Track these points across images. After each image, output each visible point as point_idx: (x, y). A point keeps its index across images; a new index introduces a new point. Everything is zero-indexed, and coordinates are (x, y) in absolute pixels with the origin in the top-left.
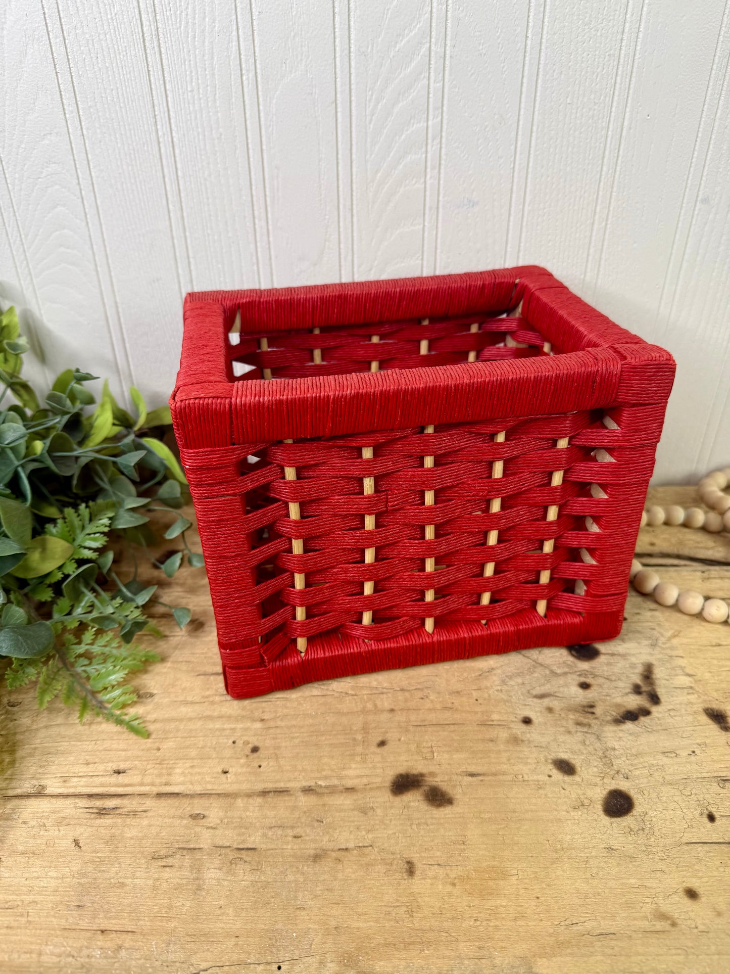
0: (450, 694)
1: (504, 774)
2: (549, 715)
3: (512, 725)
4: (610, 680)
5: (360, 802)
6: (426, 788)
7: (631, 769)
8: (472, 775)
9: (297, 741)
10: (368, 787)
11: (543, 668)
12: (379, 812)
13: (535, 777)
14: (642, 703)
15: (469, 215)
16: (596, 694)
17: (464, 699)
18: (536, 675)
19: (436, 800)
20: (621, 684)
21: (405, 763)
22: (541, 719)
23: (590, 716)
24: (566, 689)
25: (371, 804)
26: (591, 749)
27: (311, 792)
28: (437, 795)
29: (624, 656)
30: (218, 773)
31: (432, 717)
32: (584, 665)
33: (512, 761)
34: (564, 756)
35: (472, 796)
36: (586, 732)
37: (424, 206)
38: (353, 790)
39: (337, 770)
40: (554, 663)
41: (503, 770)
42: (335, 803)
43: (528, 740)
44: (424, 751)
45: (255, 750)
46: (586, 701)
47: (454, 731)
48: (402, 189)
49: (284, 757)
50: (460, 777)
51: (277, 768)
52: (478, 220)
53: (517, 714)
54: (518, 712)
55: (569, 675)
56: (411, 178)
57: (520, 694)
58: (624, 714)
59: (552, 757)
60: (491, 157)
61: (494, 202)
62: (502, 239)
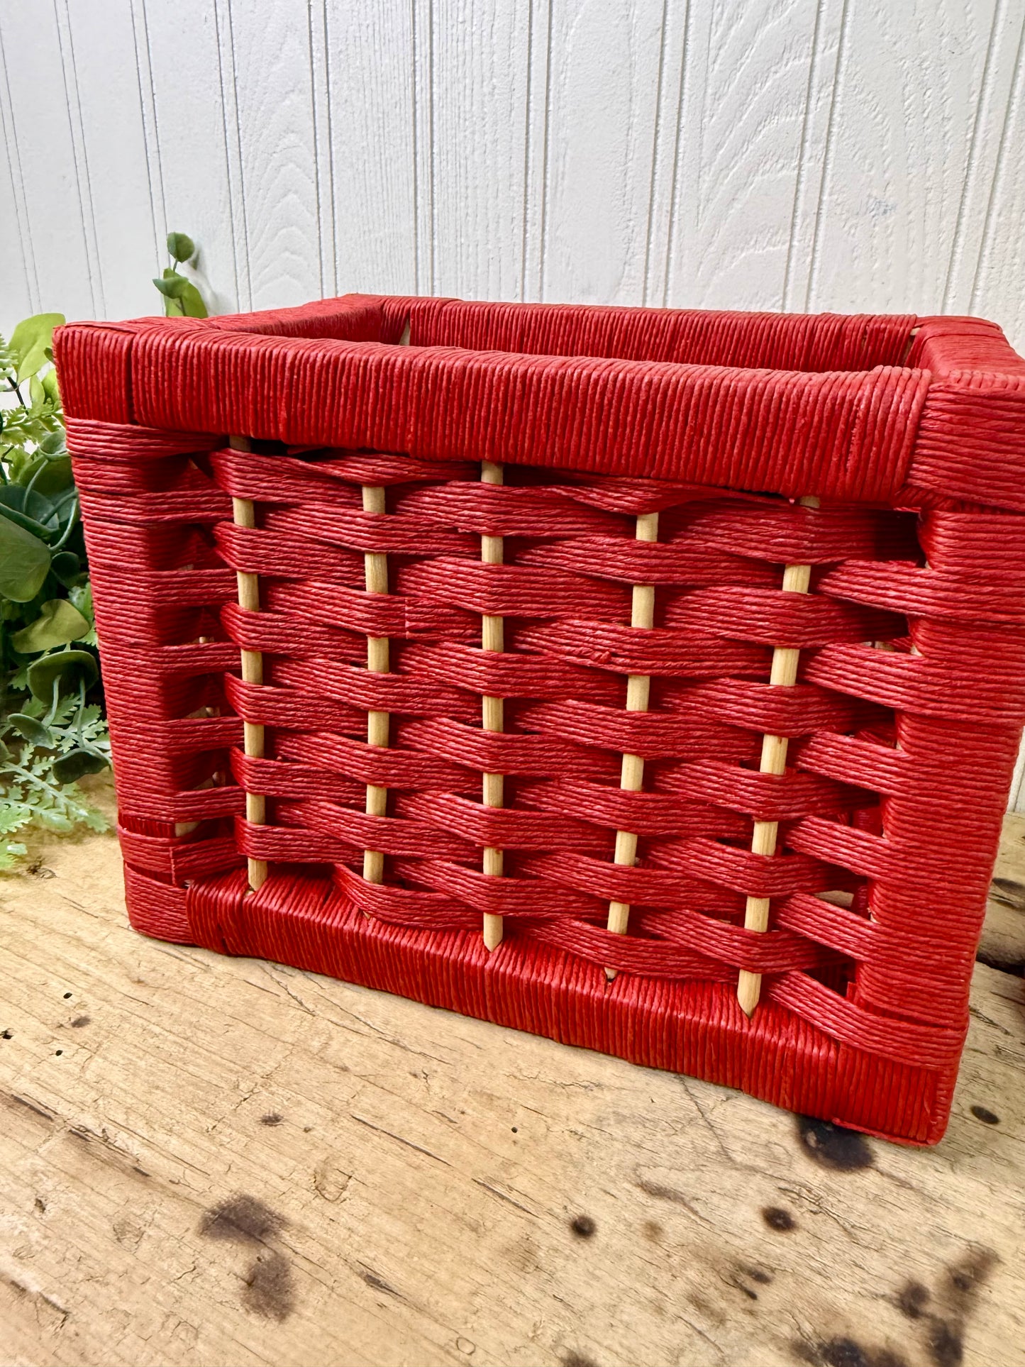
0: (474, 1093)
1: (439, 1319)
2: (643, 1242)
3: (544, 1221)
4: (854, 1240)
5: (132, 1208)
6: (266, 1254)
8: (373, 1281)
9: (151, 1041)
10: (173, 1187)
11: (708, 1133)
12: (144, 1250)
14: (905, 1343)
15: (877, 229)
16: (792, 1256)
17: (492, 1115)
18: (680, 1140)
20: (875, 1263)
21: (275, 1182)
22: (618, 1243)
23: (737, 1295)
24: (725, 1204)
25: (146, 1227)
27: (80, 1141)
28: (272, 1282)
29: (929, 1201)
31: (398, 1119)
32: (810, 1173)
33: (478, 1301)
35: (331, 1329)
36: (700, 1333)
37: (795, 211)
38: (142, 1178)
39: (156, 1127)
40: (742, 1135)
41: (442, 1310)
42: (94, 1185)
43: (551, 1275)
44: (333, 1177)
45: (80, 1023)
46: (757, 1256)
47: (417, 1168)
48: (758, 178)
49: (105, 1058)
50: (347, 1271)
51: (77, 1070)
52: (891, 239)
53: (572, 1202)
54: (579, 1199)
55: (759, 1176)
56: (775, 159)
57: (613, 1163)
58: (832, 1343)
59: (575, 1345)
60: (927, 117)
61: (928, 207)
62: (937, 279)
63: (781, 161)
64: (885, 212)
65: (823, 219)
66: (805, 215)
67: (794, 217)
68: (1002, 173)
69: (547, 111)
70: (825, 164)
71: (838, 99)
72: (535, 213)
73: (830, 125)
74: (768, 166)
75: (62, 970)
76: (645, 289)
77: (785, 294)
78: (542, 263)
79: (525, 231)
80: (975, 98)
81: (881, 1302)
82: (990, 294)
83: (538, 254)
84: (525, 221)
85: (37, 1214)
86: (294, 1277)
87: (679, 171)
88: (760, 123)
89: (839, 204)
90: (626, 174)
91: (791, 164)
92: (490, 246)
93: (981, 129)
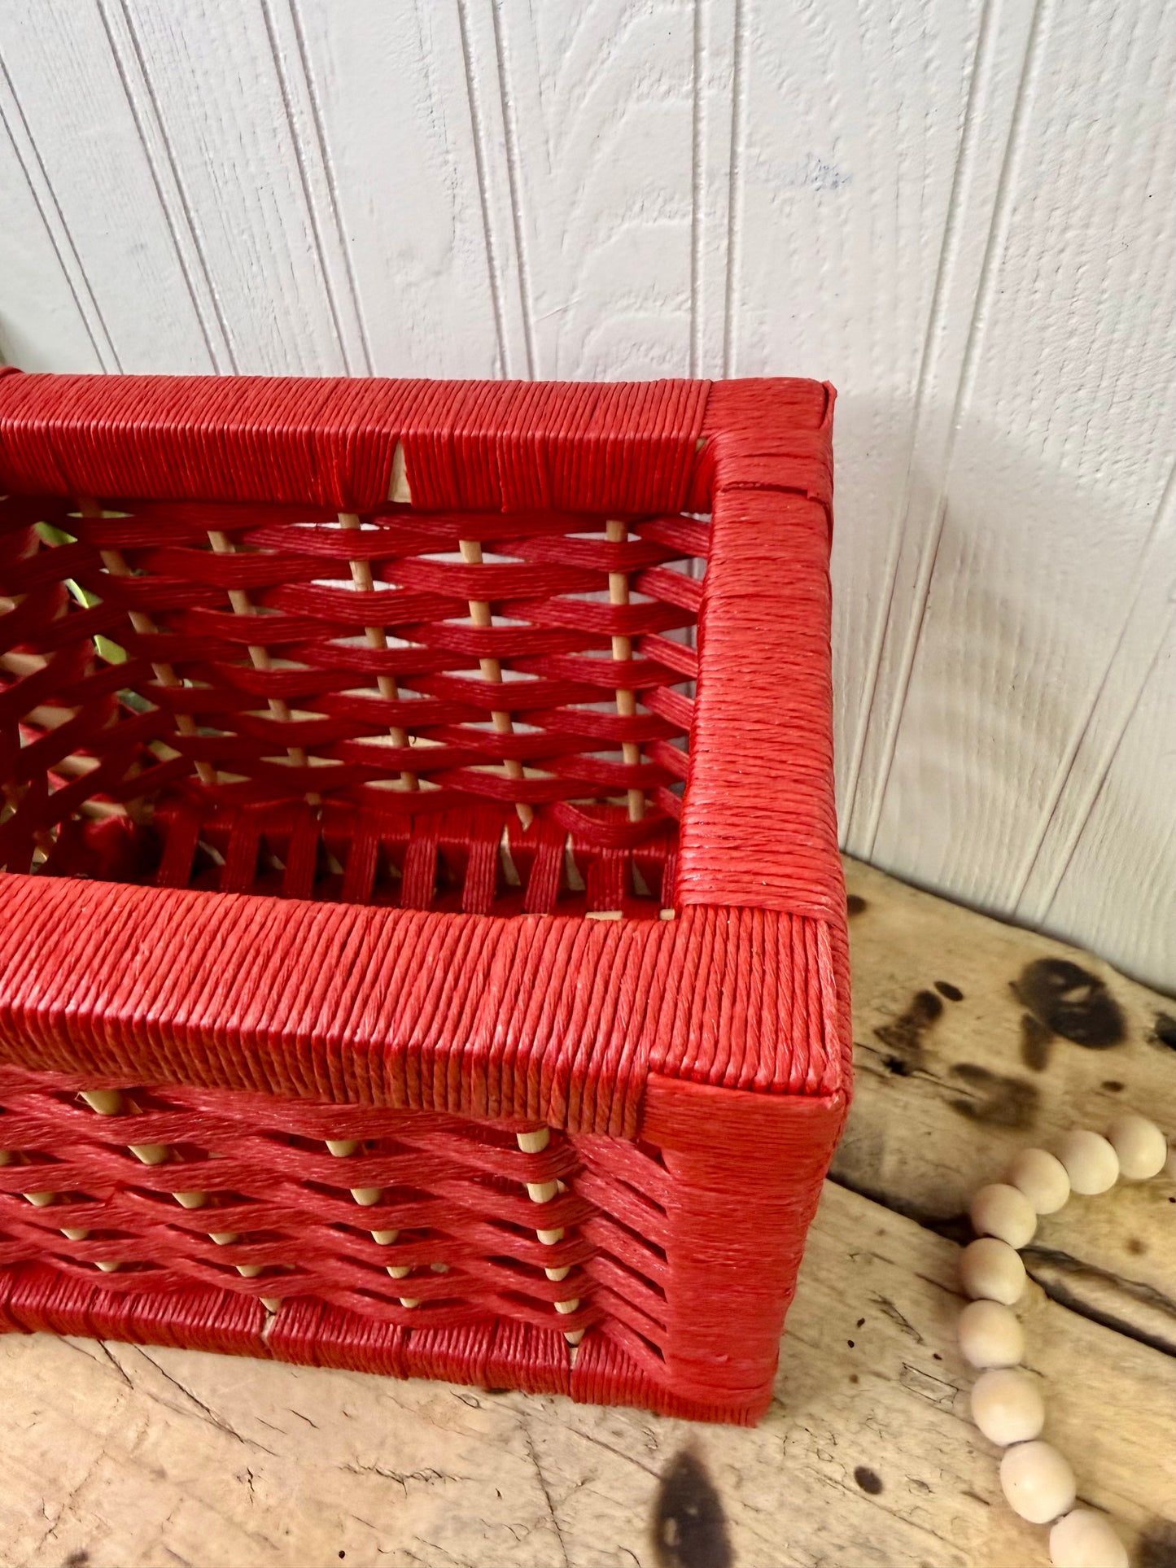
0: (302, 1500)
11: (554, 1540)
15: (823, 211)
17: (319, 1532)
18: (522, 1554)
37: (695, 164)
48: (632, 107)
52: (847, 229)
56: (655, 76)
60: (897, 30)
61: (901, 184)
62: (919, 299)
63: (666, 82)
64: (835, 184)
65: (740, 183)
66: (712, 175)
67: (695, 175)
70: (736, 92)
72: (305, 125)
73: (738, 25)
74: (645, 87)
76: (490, 259)
77: (694, 291)
78: (334, 202)
79: (297, 151)
82: (998, 331)
87: (508, 79)
88: (624, 10)
89: (763, 164)
90: (426, 76)
91: (681, 86)
92: (252, 168)
93: (988, 59)
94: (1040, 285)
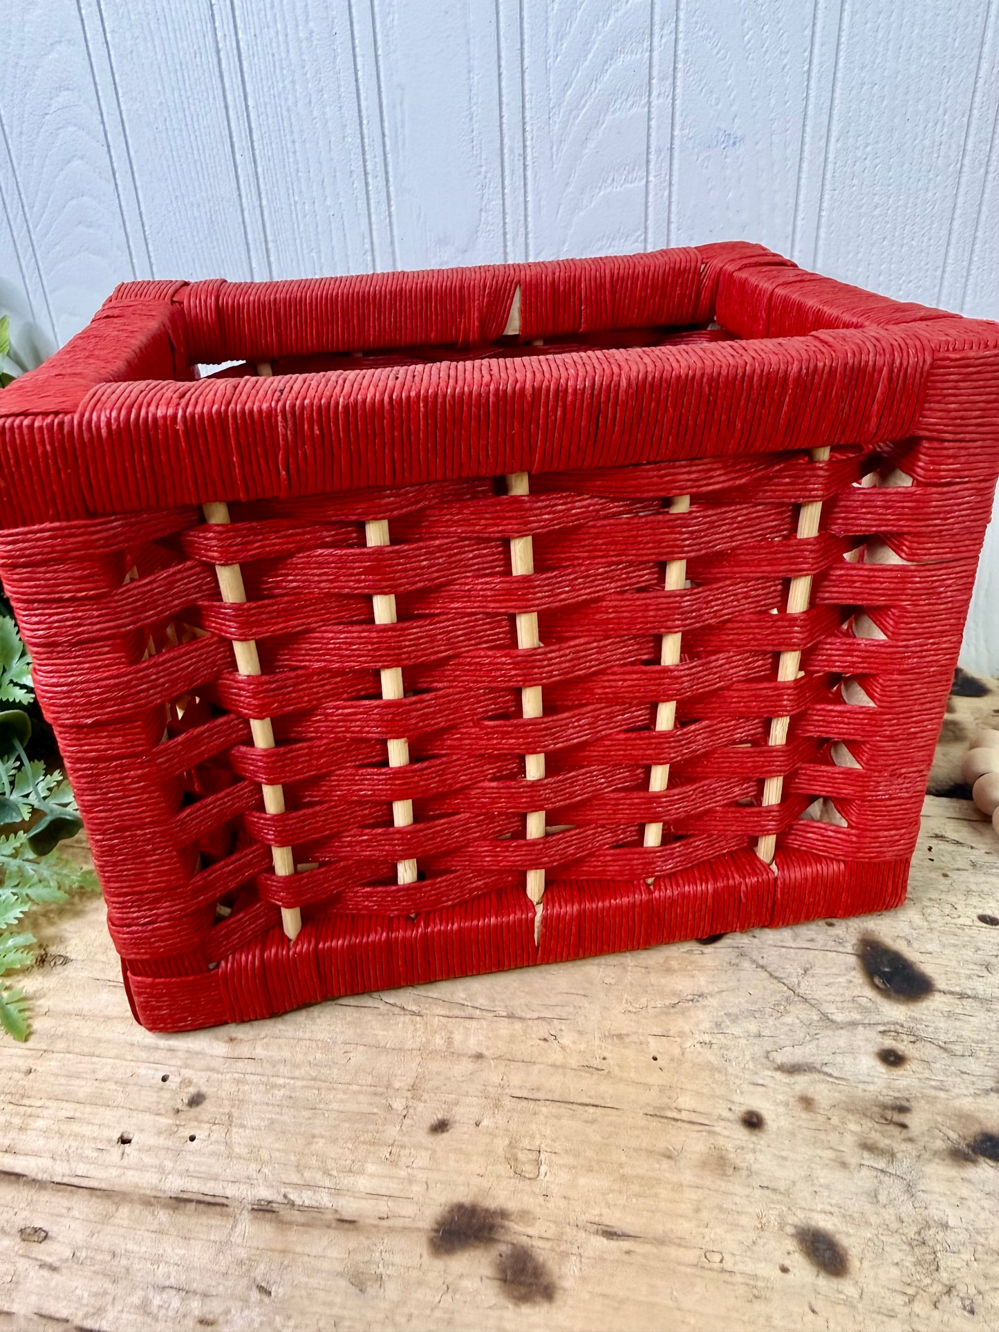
0: (604, 1038)
1: (681, 1243)
2: (804, 1115)
3: (720, 1127)
4: (952, 1054)
5: (359, 1258)
6: (503, 1248)
7: (984, 1287)
8: (610, 1234)
9: (280, 1093)
10: (385, 1223)
11: (806, 1006)
12: (392, 1290)
13: (749, 1268)
15: (728, 160)
16: (916, 1083)
17: (629, 1052)
18: (788, 1019)
19: (521, 1284)
20: (973, 1066)
21: (475, 1180)
22: (785, 1123)
23: (896, 1131)
24: (848, 1060)
25: (381, 1270)
26: (889, 1215)
27: (268, 1215)
28: (523, 1271)
29: (986, 1003)
30: (109, 1141)
31: (555, 1084)
32: (895, 1012)
33: (704, 1215)
34: (825, 1223)
35: (598, 1290)
36: (882, 1171)
37: (648, 148)
38: (351, 1226)
39: (334, 1173)
40: (831, 998)
41: (679, 1235)
42: (307, 1250)
43: (749, 1169)
44: (522, 1156)
45: (196, 1100)
46: (892, 1093)
47: (593, 1121)
48: (609, 117)
49: (243, 1126)
50: (583, 1234)
51: (223, 1148)
52: (742, 169)
53: (733, 1102)
54: (737, 1098)
55: (860, 1028)
56: (624, 97)
57: (748, 1058)
58: (975, 1141)
59: (796, 1219)
60: (766, 52)
61: (773, 137)
62: (787, 204)
63: (631, 99)
64: (734, 143)
65: (676, 153)
66: (659, 151)
67: (648, 153)
68: (837, 102)
69: (376, 56)
70: (674, 100)
71: (681, 36)
72: (375, 165)
73: (675, 62)
74: (617, 105)
75: (144, 1055)
76: (505, 234)
77: (646, 228)
78: (390, 215)
79: (367, 184)
80: (808, 32)
81: (992, 1094)
82: (834, 214)
83: (384, 207)
84: (366, 174)
85: (266, 1300)
86: (541, 1259)
87: (528, 114)
88: (606, 62)
89: (690, 139)
90: (471, 119)
91: (640, 100)
92: (328, 203)
93: (815, 61)
94: (855, 181)
